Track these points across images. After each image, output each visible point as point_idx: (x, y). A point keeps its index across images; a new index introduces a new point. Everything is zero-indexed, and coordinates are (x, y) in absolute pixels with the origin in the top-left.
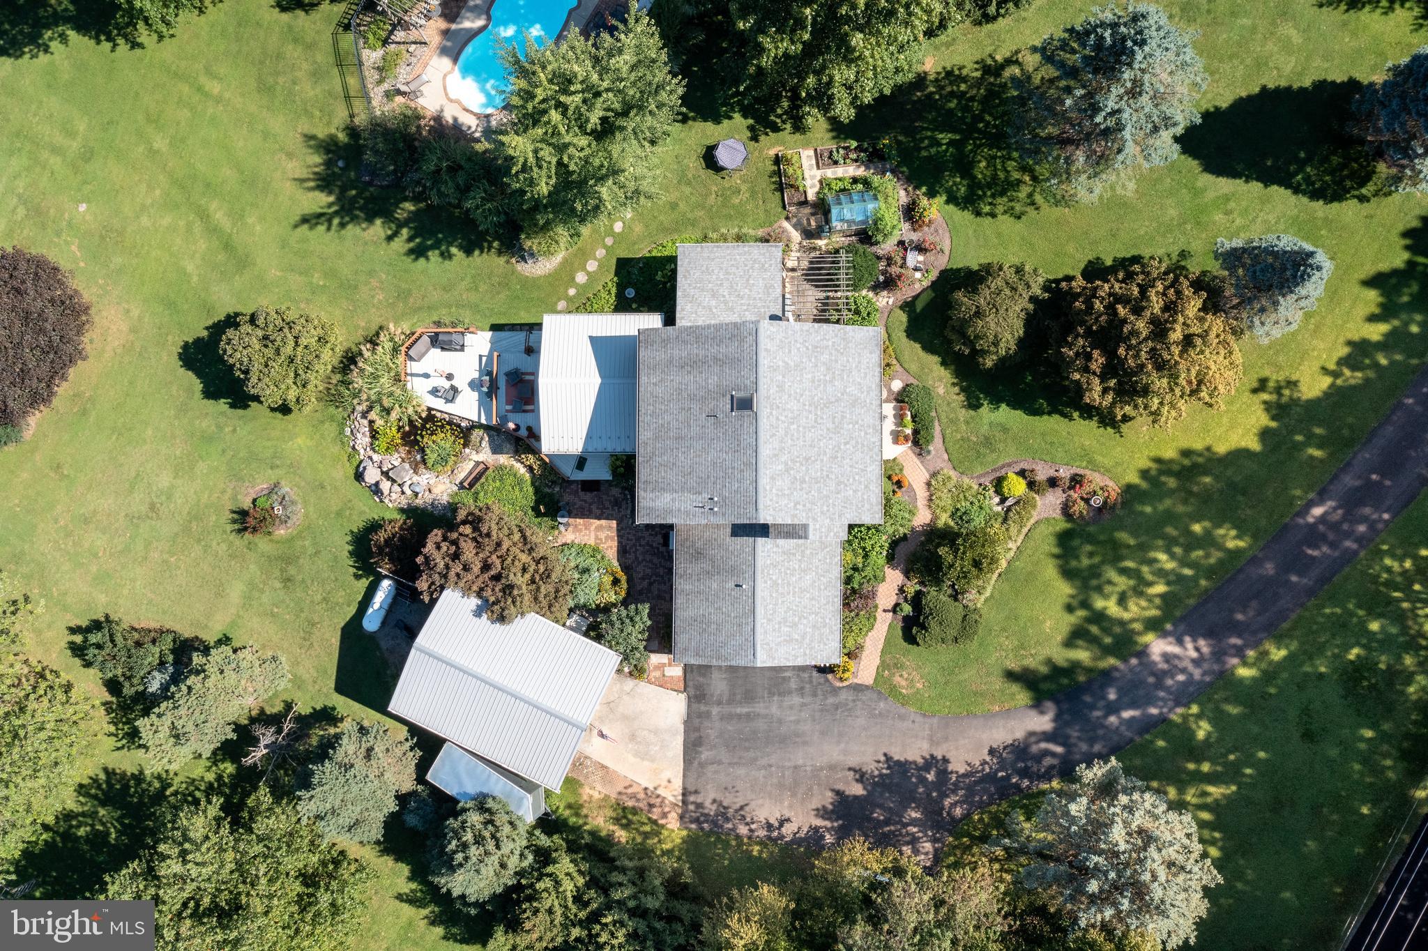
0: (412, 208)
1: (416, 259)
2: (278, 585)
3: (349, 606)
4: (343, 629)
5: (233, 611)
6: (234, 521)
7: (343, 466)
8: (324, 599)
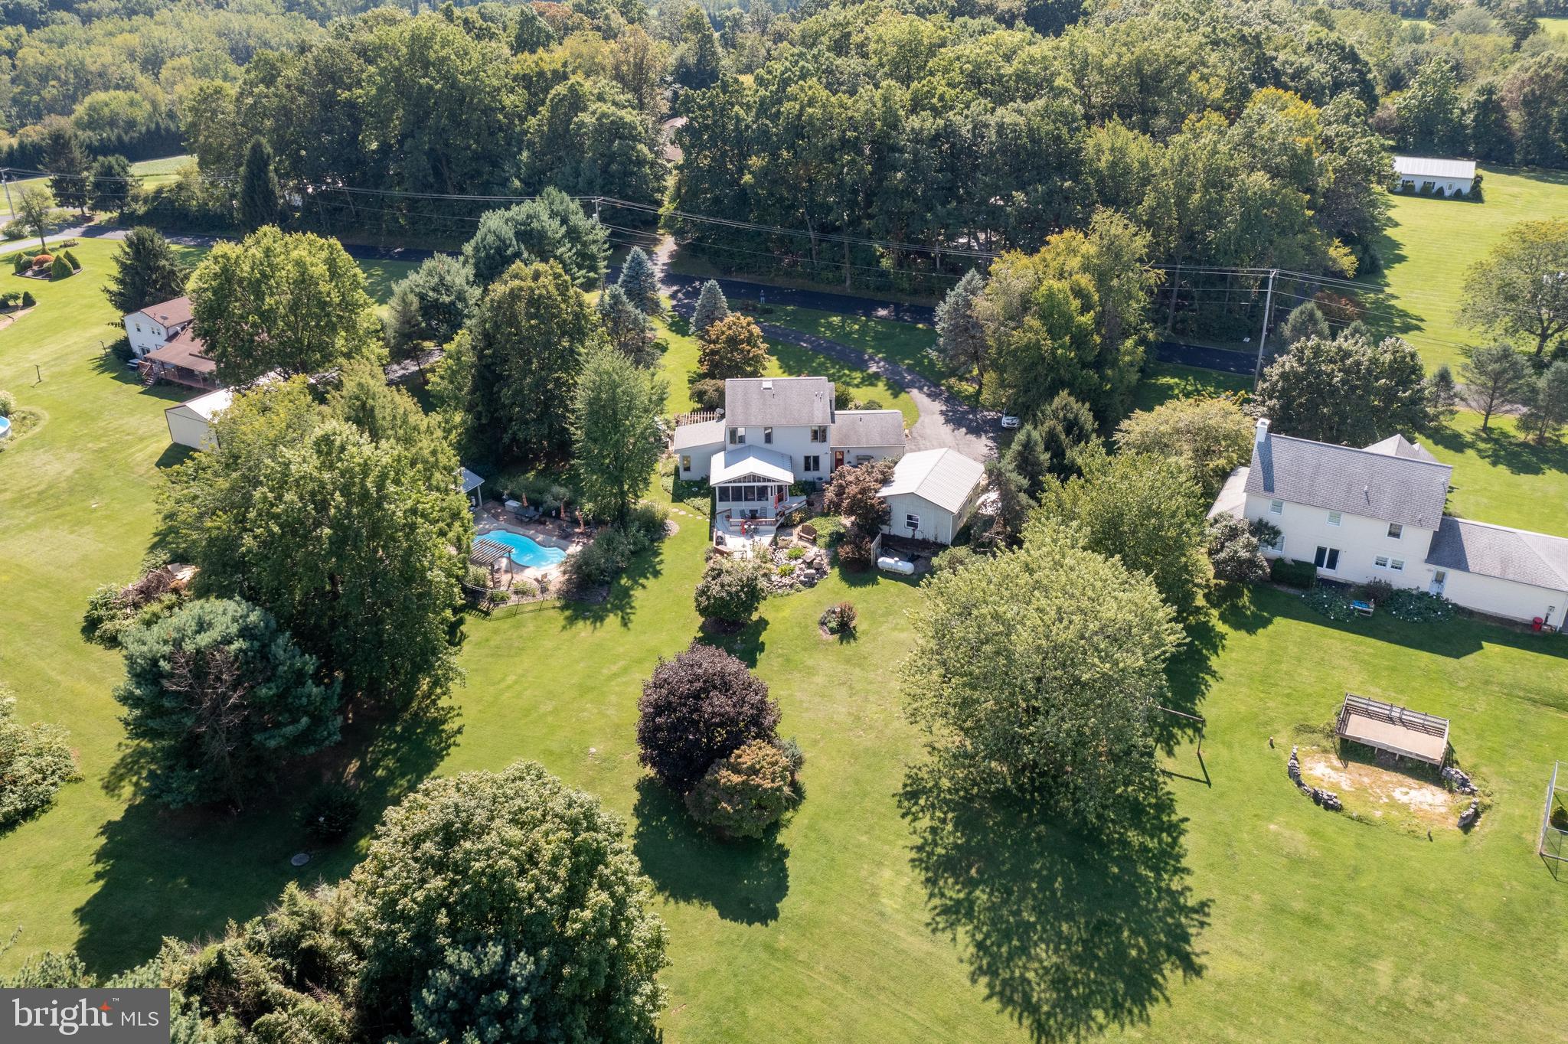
0: (626, 578)
1: (661, 575)
2: (891, 617)
6: (849, 643)
7: (805, 594)
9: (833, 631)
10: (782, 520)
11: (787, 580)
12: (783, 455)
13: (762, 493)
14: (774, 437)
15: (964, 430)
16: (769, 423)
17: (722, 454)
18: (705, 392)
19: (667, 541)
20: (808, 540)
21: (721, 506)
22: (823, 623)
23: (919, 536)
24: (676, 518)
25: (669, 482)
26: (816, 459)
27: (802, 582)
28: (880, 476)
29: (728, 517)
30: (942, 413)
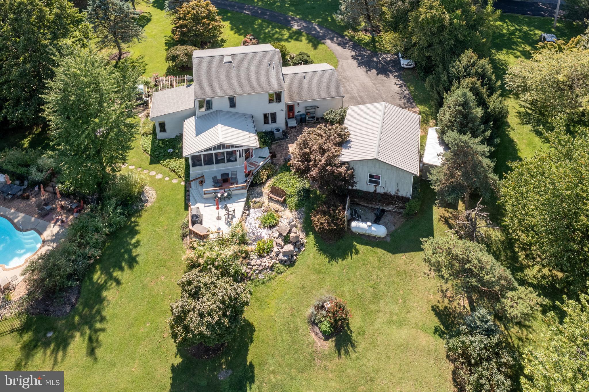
0: (99, 273)
1: (137, 262)
2: (382, 303)
3: (377, 253)
4: (394, 253)
5: (414, 331)
6: (347, 352)
7: (286, 277)
8: (379, 269)
9: (327, 336)
10: (250, 179)
11: (266, 262)
12: (245, 116)
13: (231, 157)
14: (238, 101)
15: (374, 71)
16: (232, 93)
17: (193, 119)
18: (177, 57)
19: (144, 214)
20: (278, 202)
21: (194, 171)
22: (313, 322)
23: (380, 190)
24: (153, 182)
25: (147, 142)
26: (274, 115)
27: (281, 261)
28: (338, 140)
29: (202, 183)
30: (354, 58)
